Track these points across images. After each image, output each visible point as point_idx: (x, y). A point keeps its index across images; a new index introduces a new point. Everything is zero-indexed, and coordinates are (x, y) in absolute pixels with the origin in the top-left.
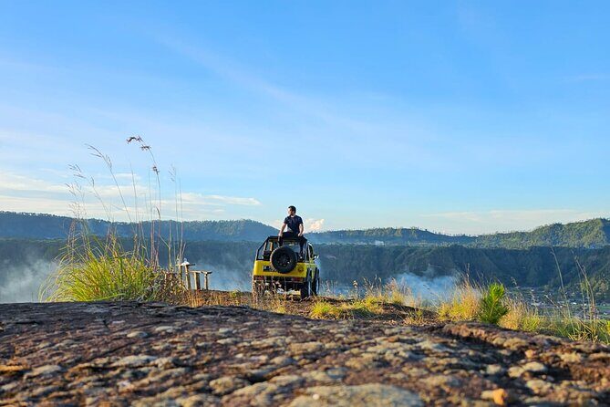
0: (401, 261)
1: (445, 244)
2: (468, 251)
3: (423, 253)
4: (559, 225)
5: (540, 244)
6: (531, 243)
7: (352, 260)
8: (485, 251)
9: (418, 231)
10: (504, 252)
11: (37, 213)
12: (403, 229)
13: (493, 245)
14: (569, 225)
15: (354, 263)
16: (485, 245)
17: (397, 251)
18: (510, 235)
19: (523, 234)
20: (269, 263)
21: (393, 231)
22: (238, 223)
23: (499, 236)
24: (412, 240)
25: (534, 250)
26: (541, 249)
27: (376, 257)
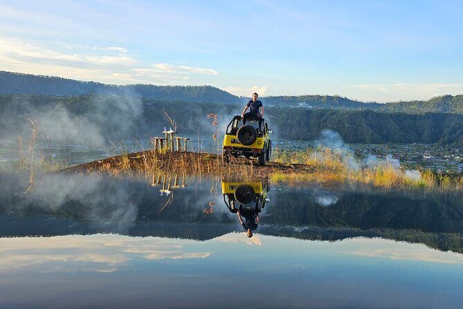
0: (325, 121)
1: (360, 109)
2: (378, 115)
3: (342, 115)
4: (450, 96)
5: (434, 110)
6: (427, 110)
7: (288, 119)
8: (391, 116)
9: (339, 98)
10: (406, 116)
11: (50, 76)
12: (328, 97)
13: (397, 110)
14: (457, 96)
15: (289, 122)
16: (391, 110)
17: (322, 114)
18: (410, 103)
19: (421, 103)
20: (236, 137)
21: (320, 97)
22: (201, 88)
23: (402, 104)
24: (335, 105)
25: (430, 116)
26: (434, 115)
27: (306, 117)
